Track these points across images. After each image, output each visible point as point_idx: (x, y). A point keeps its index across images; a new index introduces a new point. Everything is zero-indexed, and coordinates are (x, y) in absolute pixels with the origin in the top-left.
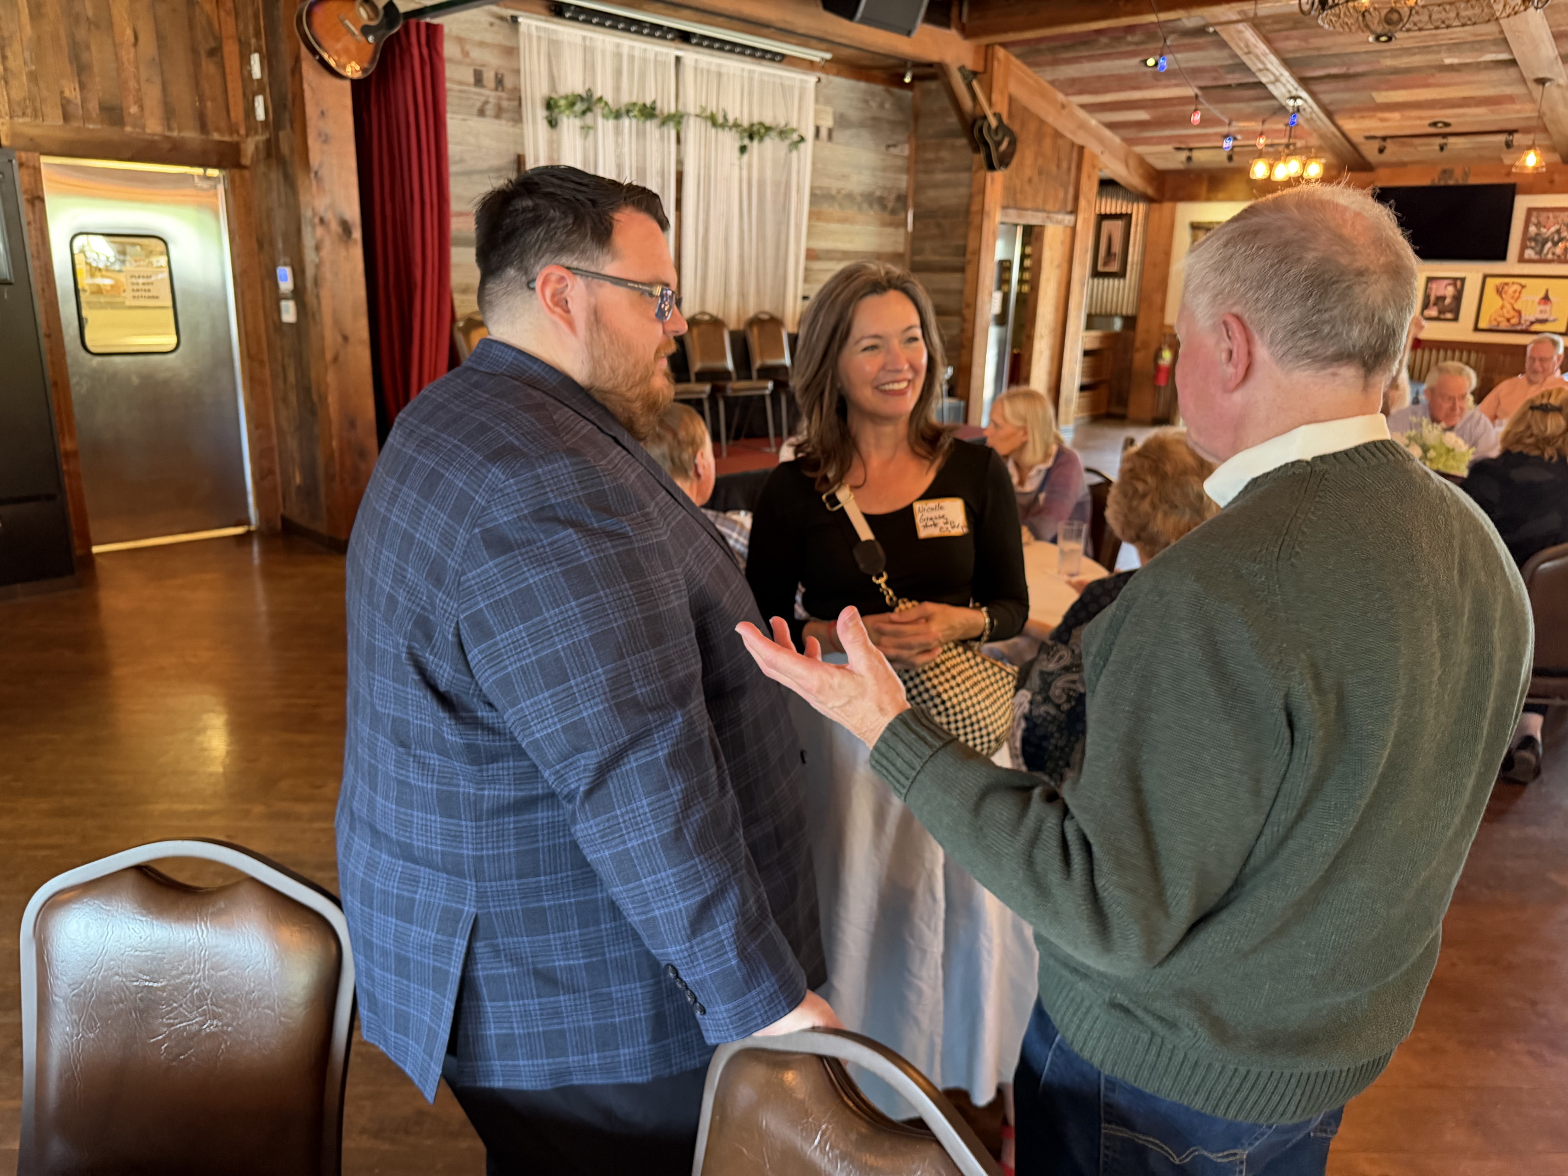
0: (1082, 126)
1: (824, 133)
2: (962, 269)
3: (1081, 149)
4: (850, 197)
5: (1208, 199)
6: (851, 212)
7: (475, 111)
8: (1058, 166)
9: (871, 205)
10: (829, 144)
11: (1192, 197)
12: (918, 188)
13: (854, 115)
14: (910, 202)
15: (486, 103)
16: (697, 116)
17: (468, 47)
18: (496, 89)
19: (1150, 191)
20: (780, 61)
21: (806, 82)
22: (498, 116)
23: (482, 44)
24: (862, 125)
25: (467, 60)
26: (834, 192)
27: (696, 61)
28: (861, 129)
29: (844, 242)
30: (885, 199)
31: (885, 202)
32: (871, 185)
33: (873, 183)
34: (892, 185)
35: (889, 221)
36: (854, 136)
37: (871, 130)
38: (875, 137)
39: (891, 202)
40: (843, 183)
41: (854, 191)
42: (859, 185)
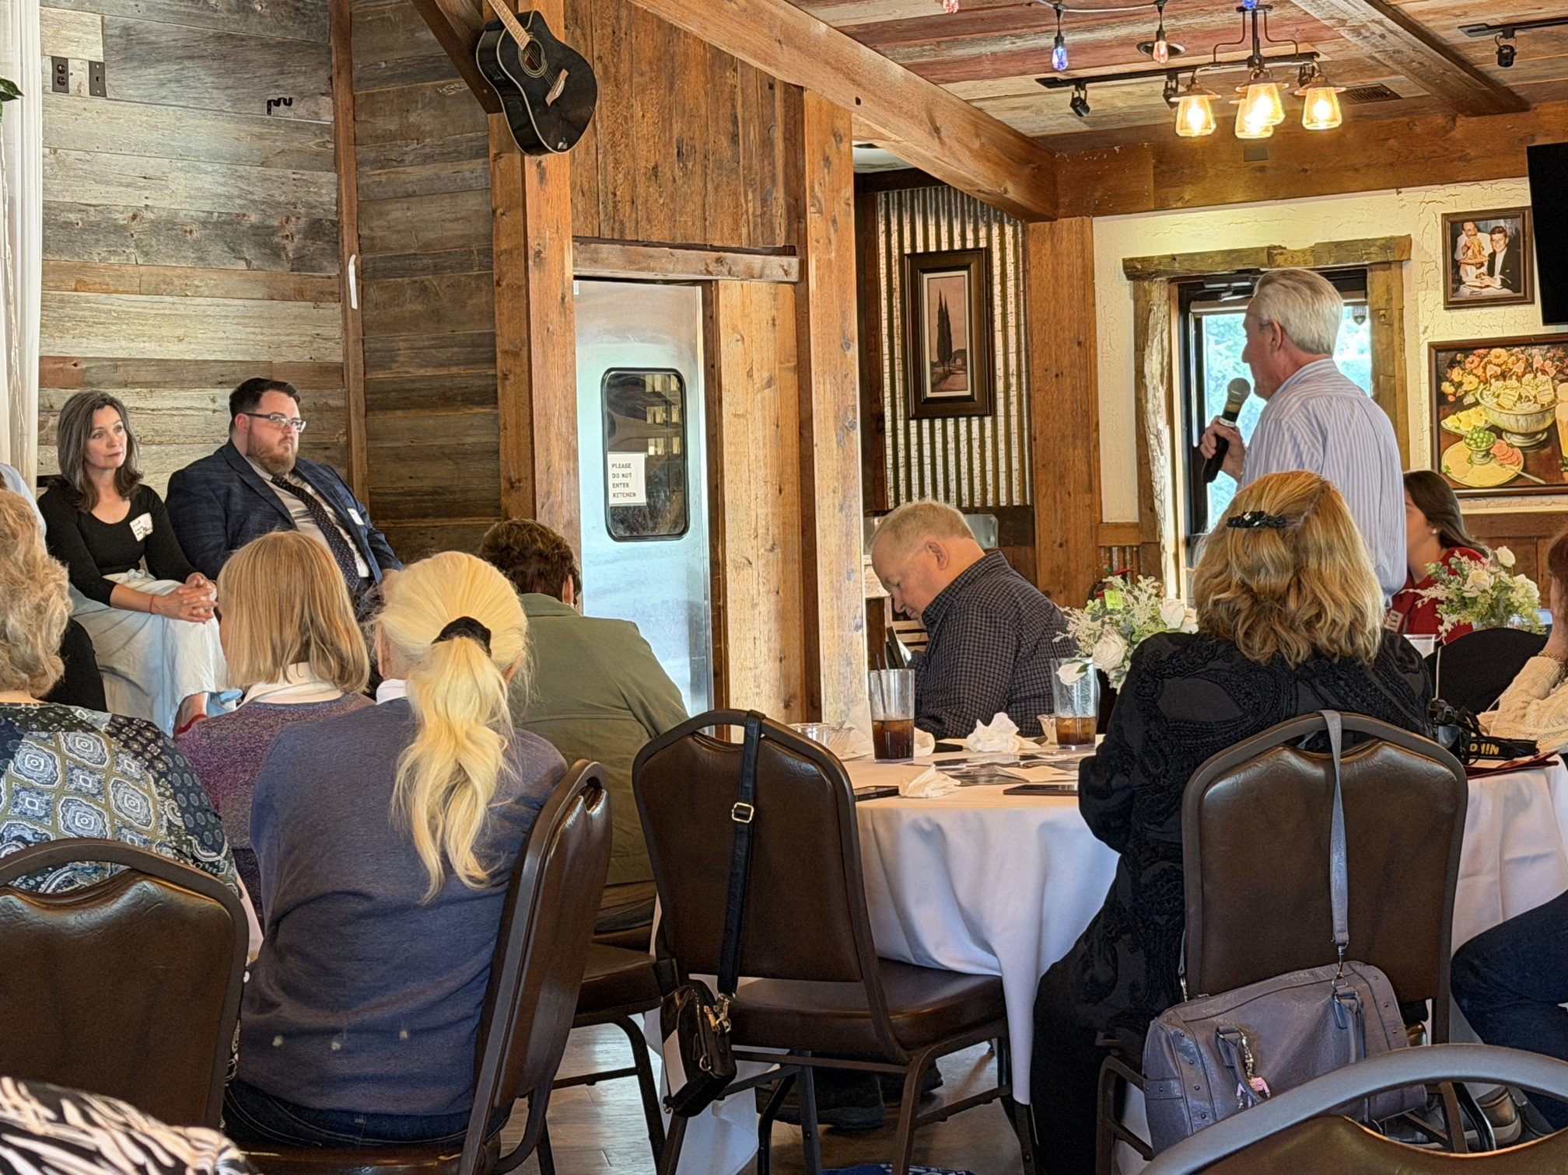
0: (789, 38)
1: (79, 76)
2: (489, 397)
3: (795, 94)
4: (170, 229)
5: (1162, 205)
6: (175, 265)
8: (734, 139)
9: (234, 250)
10: (99, 101)
11: (1122, 203)
12: (366, 204)
13: (165, 31)
14: (348, 238)
19: (1013, 193)
24: (188, 54)
26: (122, 219)
28: (187, 63)
29: (161, 340)
30: (274, 232)
31: (276, 239)
32: (230, 197)
33: (236, 192)
34: (291, 198)
35: (292, 285)
36: (170, 81)
37: (216, 64)
38: (230, 82)
39: (296, 240)
40: (146, 193)
41: (182, 214)
42: (195, 198)
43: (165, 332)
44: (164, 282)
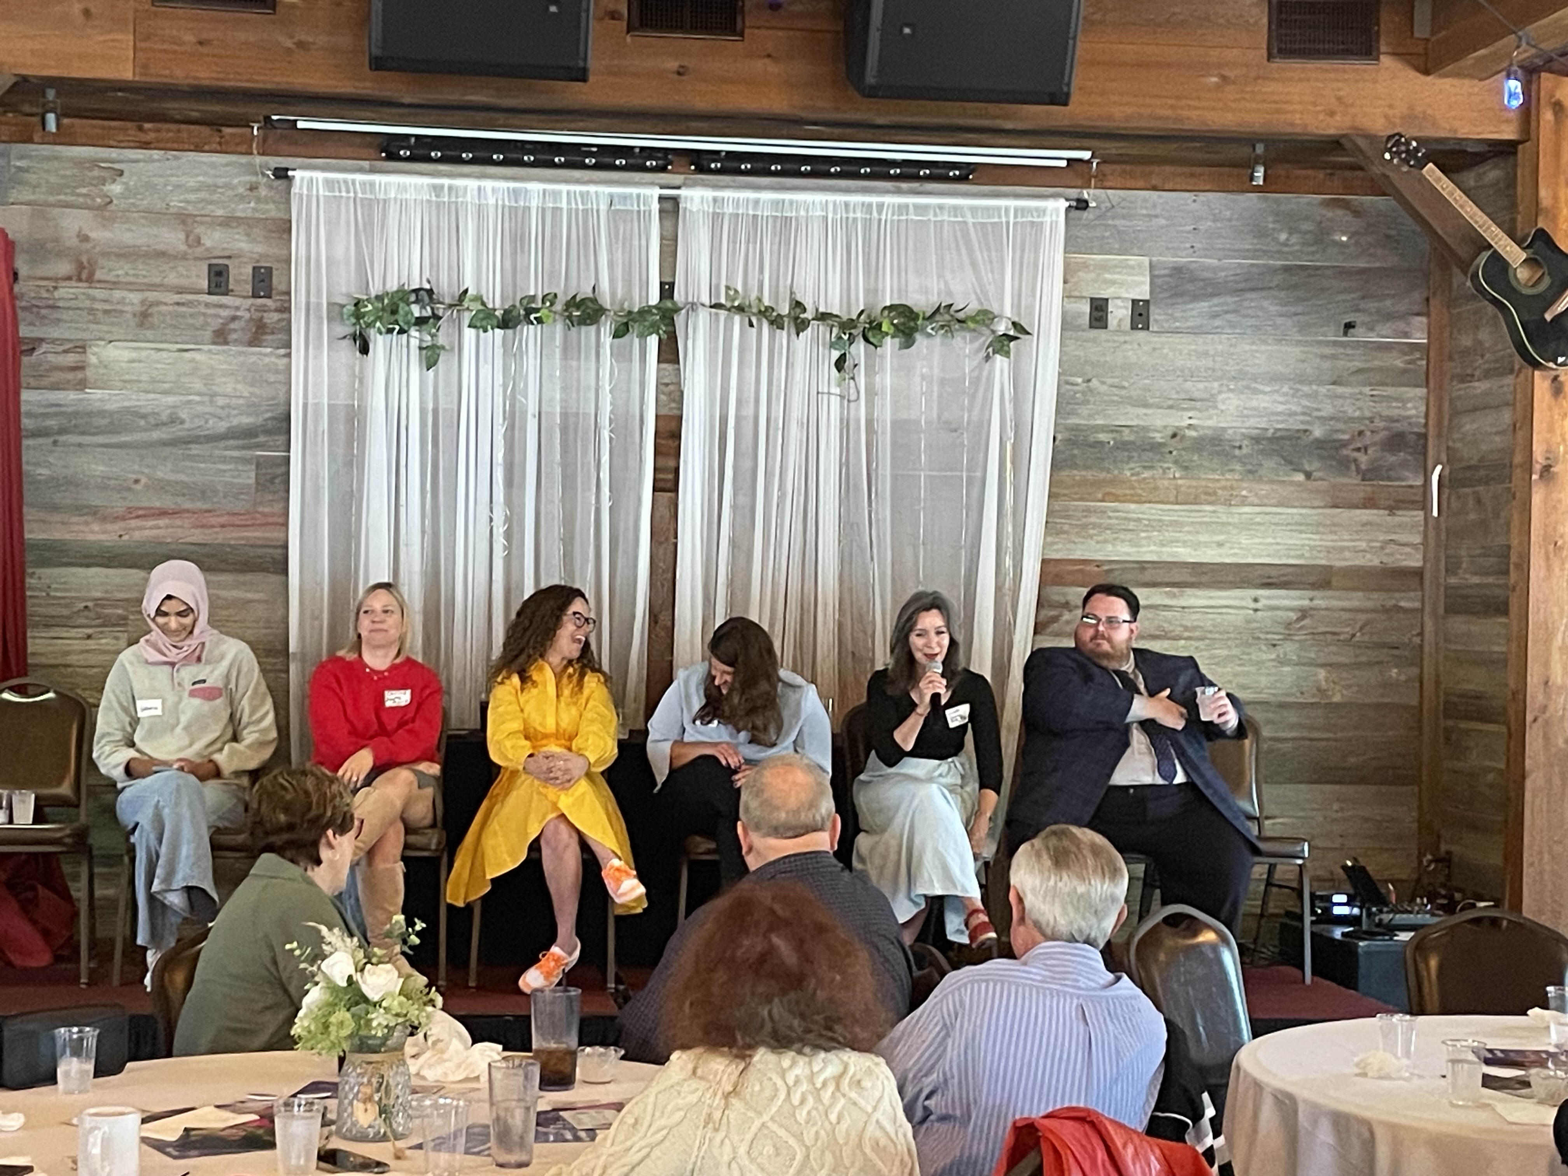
1: (1119, 313)
4: (1218, 445)
6: (1219, 478)
7: (208, 334)
9: (1291, 463)
12: (1445, 417)
13: (1224, 267)
14: (1433, 447)
15: (234, 318)
16: (718, 306)
17: (199, 230)
18: (255, 296)
20: (962, 179)
21: (1042, 212)
22: (255, 341)
23: (228, 222)
24: (1250, 286)
25: (199, 251)
26: (1158, 437)
27: (715, 200)
28: (1249, 295)
29: (1197, 545)
30: (1344, 444)
31: (1345, 452)
32: (1292, 414)
33: (1299, 409)
34: (1367, 414)
35: (1362, 495)
36: (1227, 312)
37: (1283, 294)
38: (1299, 309)
39: (1370, 452)
40: (1190, 414)
41: (1230, 432)
42: (1248, 416)
43: (1202, 538)
44: (1206, 493)
